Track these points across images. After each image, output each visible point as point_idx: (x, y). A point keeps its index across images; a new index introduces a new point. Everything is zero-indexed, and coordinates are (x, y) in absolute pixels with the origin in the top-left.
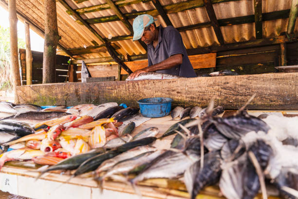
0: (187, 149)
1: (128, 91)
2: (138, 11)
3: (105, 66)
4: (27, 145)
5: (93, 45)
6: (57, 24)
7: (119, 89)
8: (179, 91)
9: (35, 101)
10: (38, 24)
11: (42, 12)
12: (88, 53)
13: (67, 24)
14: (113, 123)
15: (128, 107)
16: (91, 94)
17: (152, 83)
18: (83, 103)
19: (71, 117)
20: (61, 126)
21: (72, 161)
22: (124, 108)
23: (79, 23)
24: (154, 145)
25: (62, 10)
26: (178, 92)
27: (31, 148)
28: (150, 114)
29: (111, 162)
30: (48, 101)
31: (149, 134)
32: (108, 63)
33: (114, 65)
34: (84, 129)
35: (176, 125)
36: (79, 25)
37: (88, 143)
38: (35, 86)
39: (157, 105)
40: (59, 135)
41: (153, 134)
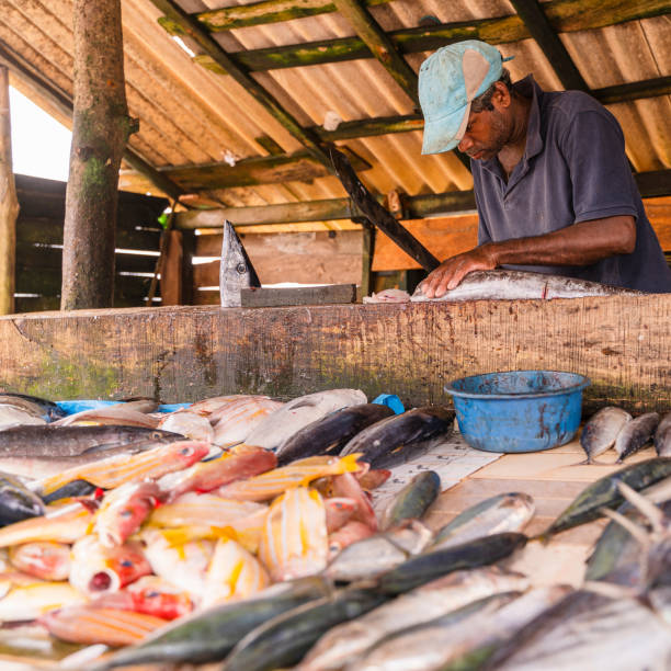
0: (656, 584)
1: (406, 342)
2: (444, 20)
3: (308, 235)
4: (16, 562)
5: (264, 153)
6: (122, 74)
7: (371, 336)
8: (612, 345)
9: (32, 379)
10: (43, 67)
11: (61, 24)
12: (244, 185)
13: (159, 70)
14: (354, 474)
15: (407, 408)
16: (261, 355)
17: (506, 311)
18: (226, 392)
19: (186, 450)
20: (147, 487)
21: (201, 627)
22: (392, 413)
23: (208, 66)
24: (518, 566)
25: (143, 15)
26: (608, 352)
27: (30, 573)
28: (498, 437)
29: (356, 634)
30: (86, 383)
31: (497, 522)
32: (319, 226)
33: (345, 232)
34: (241, 500)
35: (605, 483)
36: (209, 74)
37: (256, 555)
38: (36, 322)
39: (524, 404)
40: (144, 525)
41: (512, 520)
